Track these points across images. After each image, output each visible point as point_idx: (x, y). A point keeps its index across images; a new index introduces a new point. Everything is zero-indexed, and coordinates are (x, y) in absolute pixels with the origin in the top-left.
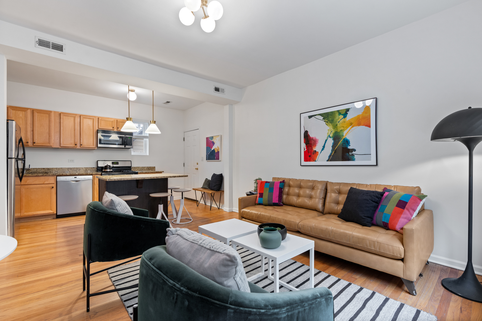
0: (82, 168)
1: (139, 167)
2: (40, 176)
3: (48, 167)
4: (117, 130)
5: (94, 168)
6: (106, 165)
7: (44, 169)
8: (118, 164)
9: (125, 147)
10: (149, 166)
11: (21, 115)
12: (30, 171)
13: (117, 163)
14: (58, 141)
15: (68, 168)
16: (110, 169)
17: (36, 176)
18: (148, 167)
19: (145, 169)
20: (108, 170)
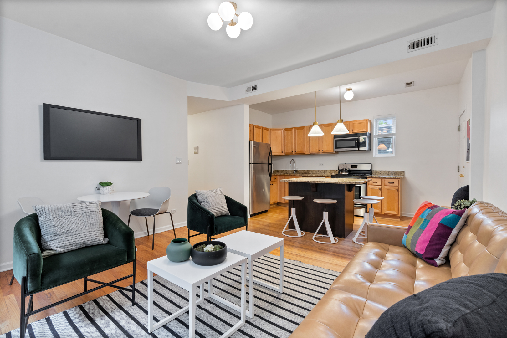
0: (328, 171)
1: (382, 171)
2: (293, 176)
3: (307, 170)
4: (352, 133)
5: (337, 171)
6: (343, 168)
7: (305, 170)
8: (357, 167)
9: (358, 149)
10: (395, 170)
11: (290, 134)
13: (356, 167)
14: (308, 149)
15: (319, 171)
16: (346, 172)
17: (291, 176)
20: (344, 173)
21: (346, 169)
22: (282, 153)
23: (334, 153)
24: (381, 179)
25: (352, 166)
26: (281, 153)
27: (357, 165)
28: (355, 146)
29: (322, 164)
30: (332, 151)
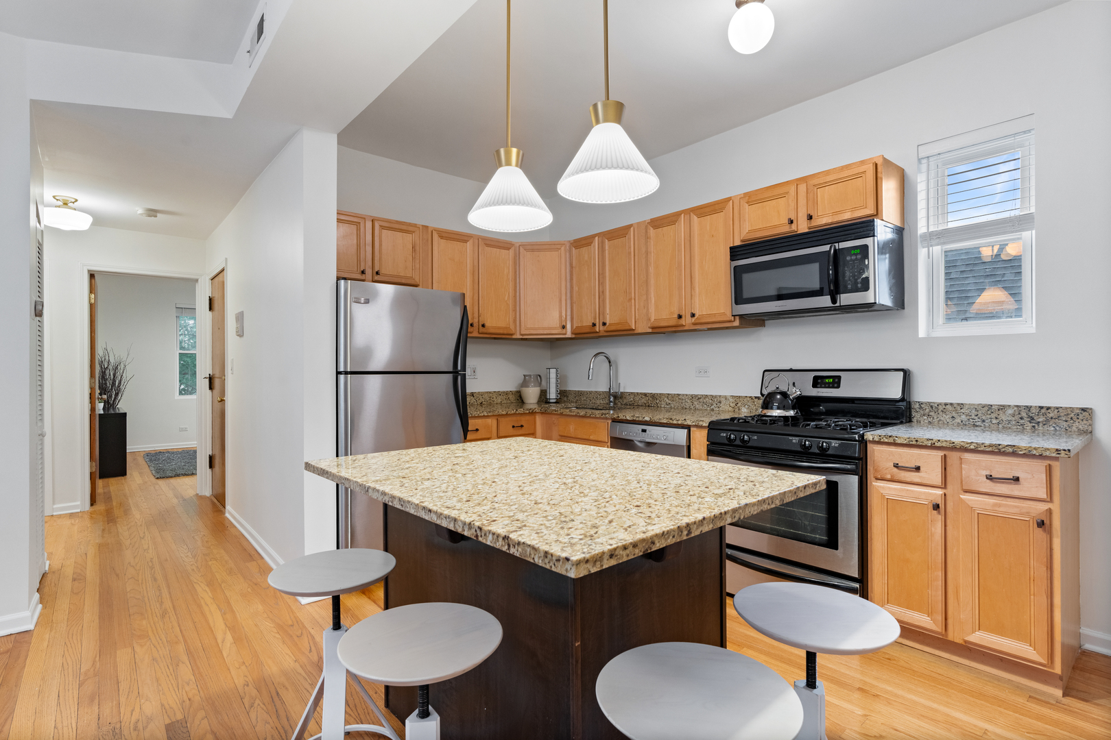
0: (726, 398)
1: (961, 405)
3: (653, 392)
4: (809, 229)
6: (775, 388)
7: (645, 395)
8: (838, 387)
9: (834, 301)
10: (1035, 402)
11: (586, 259)
12: (625, 401)
13: (836, 382)
14: (644, 311)
18: (1028, 408)
19: (1003, 417)
21: (785, 395)
22: (564, 331)
23: (737, 323)
24: (941, 453)
25: (818, 381)
26: (560, 331)
27: (839, 377)
28: (816, 285)
29: (703, 372)
30: (729, 314)
